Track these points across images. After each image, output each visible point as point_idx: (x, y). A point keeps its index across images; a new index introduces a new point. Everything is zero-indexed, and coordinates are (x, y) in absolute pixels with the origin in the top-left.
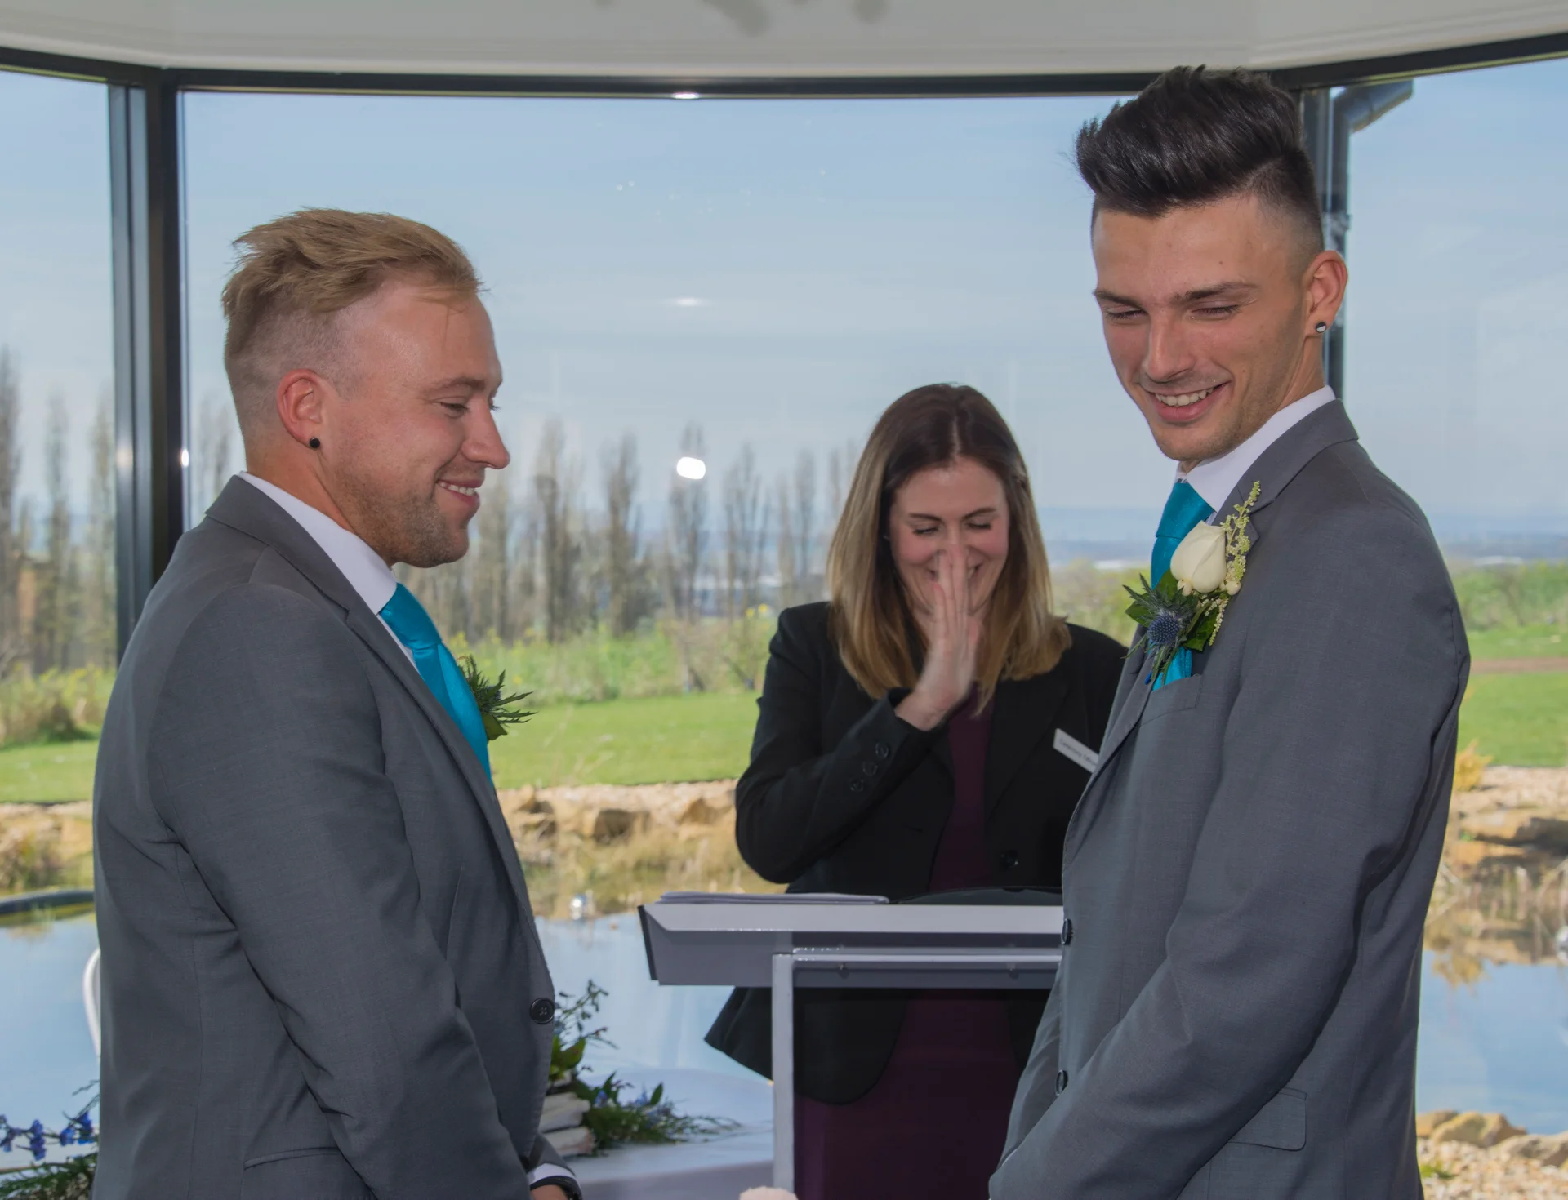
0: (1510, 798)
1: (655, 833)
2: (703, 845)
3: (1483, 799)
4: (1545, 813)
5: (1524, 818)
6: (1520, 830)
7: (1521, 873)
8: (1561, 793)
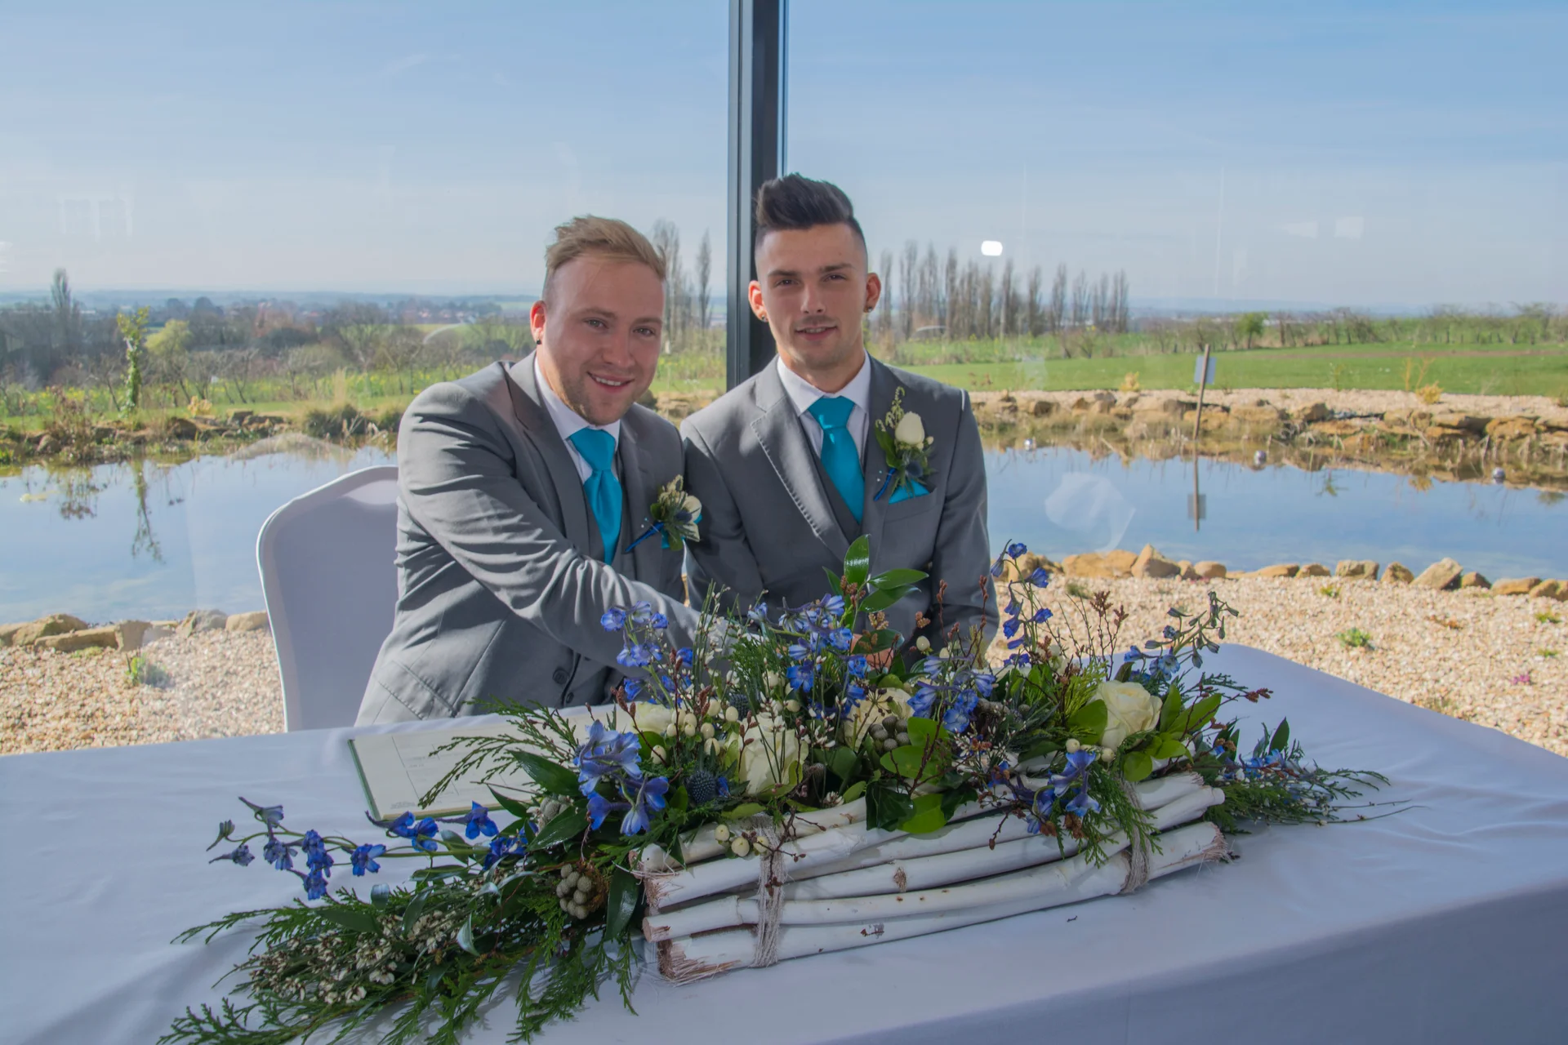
0: (1452, 407)
1: (1062, 412)
2: (1084, 419)
3: (1440, 408)
4: (1471, 415)
5: (1462, 417)
6: (1460, 422)
7: (1460, 441)
8: (1476, 405)
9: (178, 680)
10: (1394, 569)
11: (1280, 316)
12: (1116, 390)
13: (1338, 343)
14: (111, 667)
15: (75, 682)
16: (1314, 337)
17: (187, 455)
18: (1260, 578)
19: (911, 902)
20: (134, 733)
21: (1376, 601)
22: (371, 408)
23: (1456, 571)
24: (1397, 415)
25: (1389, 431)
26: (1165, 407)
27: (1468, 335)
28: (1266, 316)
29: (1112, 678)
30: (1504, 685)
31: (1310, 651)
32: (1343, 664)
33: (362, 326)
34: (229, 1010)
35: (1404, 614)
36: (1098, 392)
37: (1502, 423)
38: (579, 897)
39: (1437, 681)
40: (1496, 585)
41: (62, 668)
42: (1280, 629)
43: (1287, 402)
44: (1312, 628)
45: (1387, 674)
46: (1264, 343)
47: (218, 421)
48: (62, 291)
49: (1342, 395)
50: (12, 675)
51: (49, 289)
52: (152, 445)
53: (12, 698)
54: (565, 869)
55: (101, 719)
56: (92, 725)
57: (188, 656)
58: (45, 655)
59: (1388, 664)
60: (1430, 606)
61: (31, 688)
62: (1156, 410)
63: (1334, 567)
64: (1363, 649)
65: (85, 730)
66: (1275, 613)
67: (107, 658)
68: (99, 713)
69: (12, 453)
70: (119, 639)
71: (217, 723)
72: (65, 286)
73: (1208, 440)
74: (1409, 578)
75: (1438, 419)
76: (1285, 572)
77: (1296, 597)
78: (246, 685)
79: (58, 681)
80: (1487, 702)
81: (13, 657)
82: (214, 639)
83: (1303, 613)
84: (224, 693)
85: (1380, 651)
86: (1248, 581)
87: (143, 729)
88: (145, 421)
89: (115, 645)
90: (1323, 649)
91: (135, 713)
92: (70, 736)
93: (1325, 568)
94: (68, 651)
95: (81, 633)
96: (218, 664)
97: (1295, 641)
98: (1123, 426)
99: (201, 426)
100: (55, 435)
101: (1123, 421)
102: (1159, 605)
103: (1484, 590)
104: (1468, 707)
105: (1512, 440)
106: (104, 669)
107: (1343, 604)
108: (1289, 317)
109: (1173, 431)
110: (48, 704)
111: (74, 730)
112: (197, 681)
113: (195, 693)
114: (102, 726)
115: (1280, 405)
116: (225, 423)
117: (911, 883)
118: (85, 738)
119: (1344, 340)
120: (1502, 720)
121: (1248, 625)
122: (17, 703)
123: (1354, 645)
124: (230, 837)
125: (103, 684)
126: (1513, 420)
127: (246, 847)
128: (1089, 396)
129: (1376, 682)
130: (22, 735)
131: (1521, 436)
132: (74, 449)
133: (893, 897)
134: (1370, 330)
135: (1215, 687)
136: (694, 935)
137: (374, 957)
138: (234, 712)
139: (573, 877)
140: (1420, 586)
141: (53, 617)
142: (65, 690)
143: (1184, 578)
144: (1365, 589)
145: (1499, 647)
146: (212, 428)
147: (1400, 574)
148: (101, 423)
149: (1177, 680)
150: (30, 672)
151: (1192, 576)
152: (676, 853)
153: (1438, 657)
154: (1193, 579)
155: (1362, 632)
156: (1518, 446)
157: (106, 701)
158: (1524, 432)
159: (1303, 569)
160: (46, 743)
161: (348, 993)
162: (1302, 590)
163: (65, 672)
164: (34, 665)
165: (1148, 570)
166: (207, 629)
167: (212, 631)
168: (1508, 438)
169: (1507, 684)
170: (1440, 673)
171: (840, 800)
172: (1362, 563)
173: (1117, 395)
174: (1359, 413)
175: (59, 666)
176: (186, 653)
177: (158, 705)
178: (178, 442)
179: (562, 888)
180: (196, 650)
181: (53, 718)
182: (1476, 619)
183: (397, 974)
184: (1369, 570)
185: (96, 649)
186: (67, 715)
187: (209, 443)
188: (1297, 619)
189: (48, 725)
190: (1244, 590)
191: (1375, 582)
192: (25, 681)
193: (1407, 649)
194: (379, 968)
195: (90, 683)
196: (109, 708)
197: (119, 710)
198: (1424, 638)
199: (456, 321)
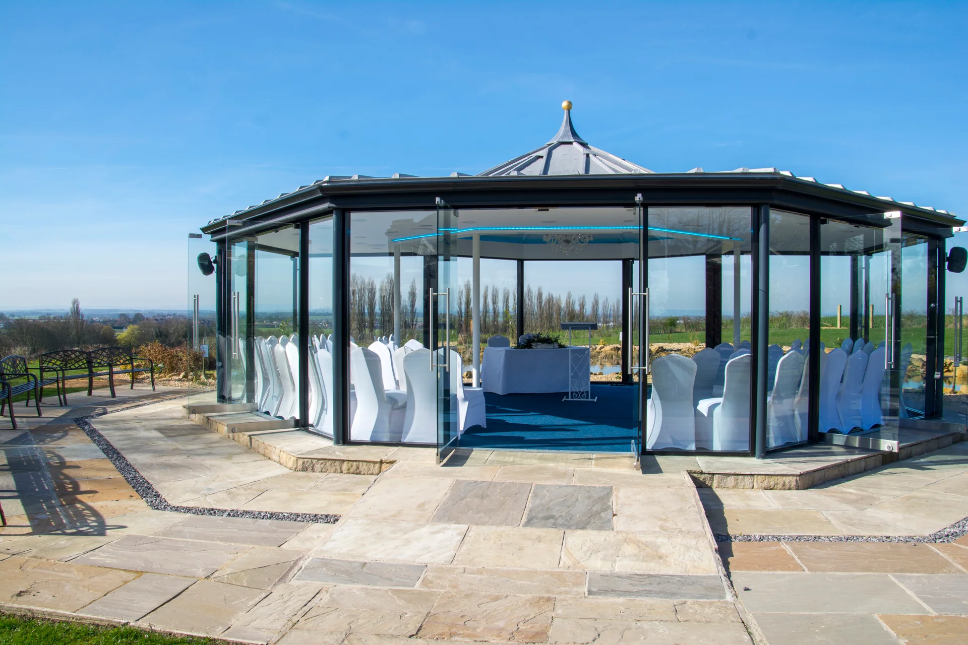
0: (701, 347)
3: (698, 346)
11: (684, 318)
24: (685, 350)
26: (612, 349)
28: (677, 319)
43: (652, 346)
48: (76, 311)
49: (670, 344)
51: (69, 309)
72: (77, 309)
75: (697, 350)
98: (598, 355)
108: (688, 319)
109: (614, 356)
173: (597, 346)
174: (673, 350)
199: (273, 326)
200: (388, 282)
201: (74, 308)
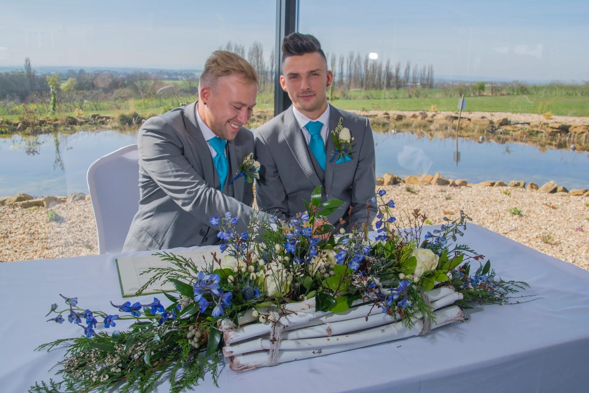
0: (556, 121)
1: (407, 119)
2: (415, 122)
3: (552, 121)
4: (564, 124)
5: (560, 125)
6: (559, 127)
7: (559, 134)
8: (566, 120)
9: (66, 220)
10: (532, 184)
11: (491, 83)
12: (428, 111)
13: (513, 94)
14: (41, 214)
15: (28, 220)
16: (504, 92)
17: (74, 131)
18: (480, 187)
19: (333, 340)
20: (49, 240)
21: (524, 197)
22: (144, 113)
23: (555, 186)
24: (535, 123)
25: (532, 129)
26: (446, 118)
27: (564, 92)
28: (486, 83)
29: (420, 246)
30: (572, 231)
31: (498, 216)
32: (511, 221)
33: (142, 81)
34: (52, 384)
35: (535, 202)
36: (421, 112)
37: (575, 127)
38: (196, 339)
39: (546, 229)
40: (570, 192)
41: (23, 215)
42: (487, 207)
43: (493, 117)
44: (499, 207)
45: (527, 226)
46: (485, 94)
47: (85, 118)
48: (28, 67)
49: (514, 115)
50: (4, 217)
51: (23, 65)
52: (61, 127)
53: (4, 226)
54: (191, 327)
55: (37, 235)
56: (33, 237)
57: (71, 211)
58: (17, 209)
59: (528, 222)
60: (545, 199)
61: (11, 222)
62: (443, 119)
63: (509, 182)
64: (518, 216)
65: (30, 239)
66: (485, 201)
67: (40, 211)
68: (36, 232)
69: (7, 129)
70: (45, 204)
71: (81, 237)
72: (29, 64)
73: (462, 131)
74: (537, 188)
75: (551, 125)
76: (490, 184)
77: (494, 194)
78: (92, 222)
79: (21, 220)
80: (565, 238)
81: (5, 210)
82: (80, 204)
83: (496, 201)
84: (83, 225)
85: (525, 217)
86: (475, 187)
87: (53, 239)
88: (58, 118)
89: (43, 206)
90: (503, 215)
91: (50, 233)
92: (25, 241)
93: (505, 183)
94: (25, 208)
95: (30, 201)
96: (82, 214)
97: (492, 212)
98: (430, 125)
99: (79, 120)
100: (24, 123)
101: (430, 123)
102: (441, 196)
103: (566, 193)
104: (558, 240)
105: (579, 134)
106: (39, 215)
107: (512, 197)
108: (495, 84)
109: (449, 127)
110: (17, 228)
111: (26, 239)
112: (73, 220)
113: (73, 225)
114: (37, 238)
115: (490, 118)
116: (88, 119)
117: (334, 333)
118: (30, 242)
119: (516, 93)
120: (571, 245)
121: (475, 205)
122: (5, 228)
123: (515, 214)
124: (55, 311)
125: (38, 221)
126: (580, 126)
127: (61, 316)
128: (417, 113)
129: (523, 229)
130: (7, 241)
131: (583, 133)
132: (31, 128)
133: (326, 339)
134: (526, 90)
135: (461, 251)
136: (244, 354)
137: (113, 361)
138: (87, 233)
139: (193, 331)
140: (541, 191)
141: (20, 195)
142: (24, 223)
143: (451, 186)
144: (520, 192)
145: (571, 216)
146: (83, 121)
147: (534, 186)
148: (41, 119)
149: (446, 248)
150: (11, 216)
151: (454, 185)
152: (236, 322)
153: (547, 219)
154: (454, 186)
155: (519, 209)
156: (581, 136)
157: (39, 228)
158: (584, 131)
159: (497, 183)
160: (16, 244)
161: (102, 377)
162: (496, 192)
163: (24, 216)
164: (12, 213)
165: (437, 182)
166: (78, 200)
167: (80, 201)
168: (577, 133)
169: (573, 231)
170: (548, 226)
171: (305, 298)
172: (519, 182)
173: (428, 113)
174: (521, 122)
175: (22, 213)
176: (70, 209)
177: (58, 230)
178: (71, 126)
179: (189, 335)
180: (74, 208)
181: (19, 234)
182: (562, 205)
183: (122, 369)
184: (522, 184)
185: (36, 207)
186: (24, 233)
187: (83, 126)
188: (494, 203)
189: (17, 237)
190: (474, 191)
191: (524, 189)
192: (9, 220)
193: (535, 216)
194: (115, 367)
195: (33, 220)
196: (40, 231)
197: (44, 231)
198: (542, 212)
199: (178, 80)
200: (254, 48)
201: (27, 64)
